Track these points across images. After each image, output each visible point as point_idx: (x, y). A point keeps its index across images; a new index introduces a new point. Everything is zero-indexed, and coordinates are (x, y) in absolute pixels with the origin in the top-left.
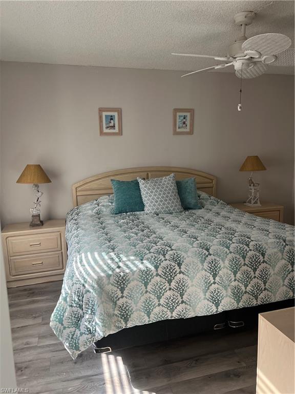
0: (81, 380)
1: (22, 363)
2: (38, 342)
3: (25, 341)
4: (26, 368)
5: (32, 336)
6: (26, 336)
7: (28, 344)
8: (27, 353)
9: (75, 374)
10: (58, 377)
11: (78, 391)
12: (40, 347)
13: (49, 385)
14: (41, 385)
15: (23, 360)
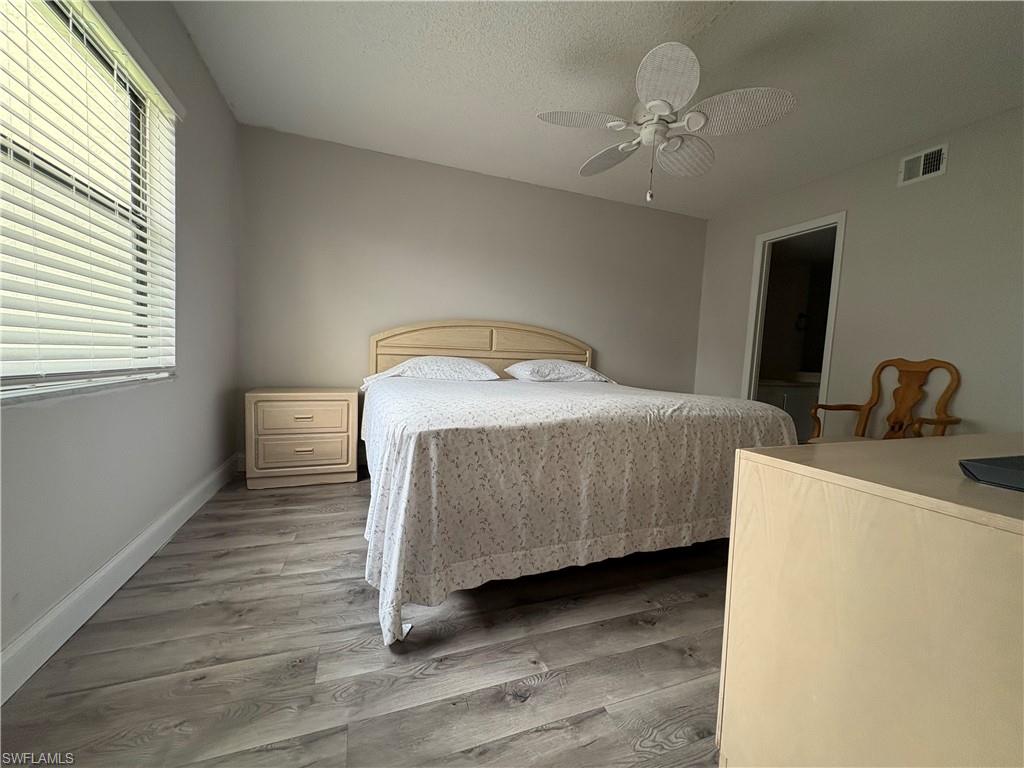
0: (359, 632)
1: (243, 602)
2: (282, 571)
3: (257, 568)
4: (250, 610)
5: (273, 561)
6: (261, 562)
7: (262, 573)
8: (259, 586)
9: (347, 621)
10: (313, 627)
11: (351, 650)
12: (285, 578)
13: (293, 640)
14: (276, 640)
15: (248, 598)
